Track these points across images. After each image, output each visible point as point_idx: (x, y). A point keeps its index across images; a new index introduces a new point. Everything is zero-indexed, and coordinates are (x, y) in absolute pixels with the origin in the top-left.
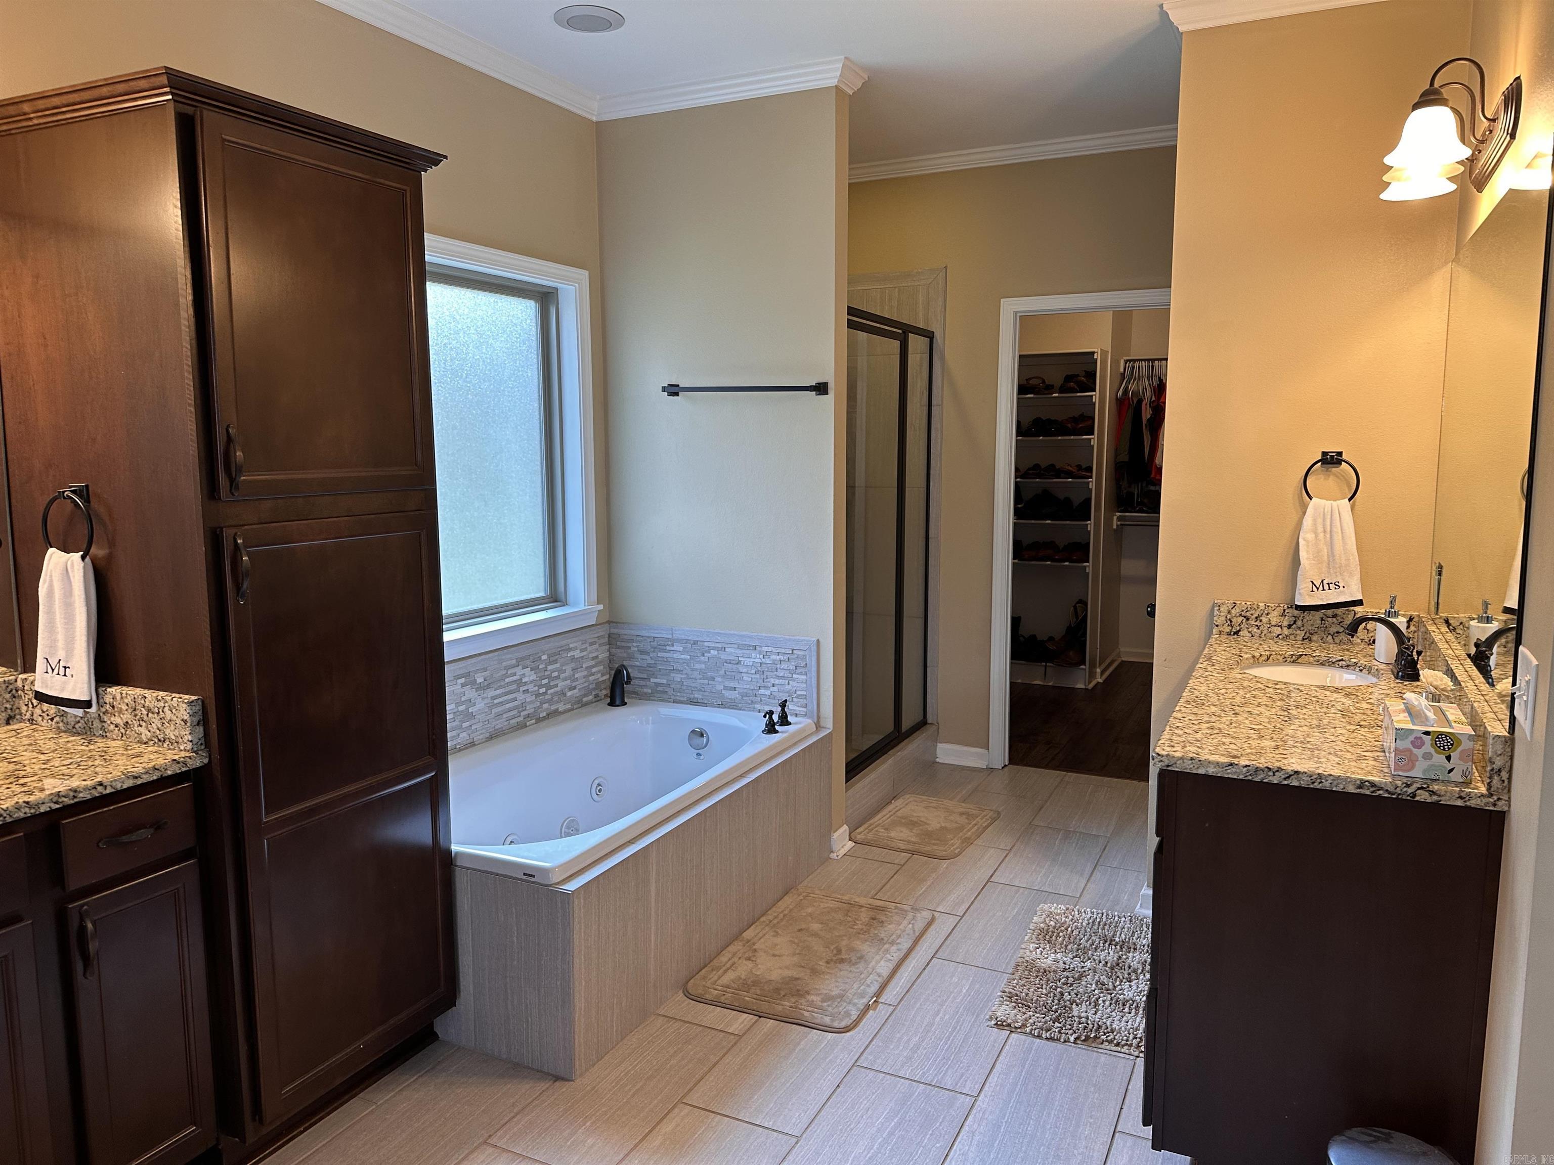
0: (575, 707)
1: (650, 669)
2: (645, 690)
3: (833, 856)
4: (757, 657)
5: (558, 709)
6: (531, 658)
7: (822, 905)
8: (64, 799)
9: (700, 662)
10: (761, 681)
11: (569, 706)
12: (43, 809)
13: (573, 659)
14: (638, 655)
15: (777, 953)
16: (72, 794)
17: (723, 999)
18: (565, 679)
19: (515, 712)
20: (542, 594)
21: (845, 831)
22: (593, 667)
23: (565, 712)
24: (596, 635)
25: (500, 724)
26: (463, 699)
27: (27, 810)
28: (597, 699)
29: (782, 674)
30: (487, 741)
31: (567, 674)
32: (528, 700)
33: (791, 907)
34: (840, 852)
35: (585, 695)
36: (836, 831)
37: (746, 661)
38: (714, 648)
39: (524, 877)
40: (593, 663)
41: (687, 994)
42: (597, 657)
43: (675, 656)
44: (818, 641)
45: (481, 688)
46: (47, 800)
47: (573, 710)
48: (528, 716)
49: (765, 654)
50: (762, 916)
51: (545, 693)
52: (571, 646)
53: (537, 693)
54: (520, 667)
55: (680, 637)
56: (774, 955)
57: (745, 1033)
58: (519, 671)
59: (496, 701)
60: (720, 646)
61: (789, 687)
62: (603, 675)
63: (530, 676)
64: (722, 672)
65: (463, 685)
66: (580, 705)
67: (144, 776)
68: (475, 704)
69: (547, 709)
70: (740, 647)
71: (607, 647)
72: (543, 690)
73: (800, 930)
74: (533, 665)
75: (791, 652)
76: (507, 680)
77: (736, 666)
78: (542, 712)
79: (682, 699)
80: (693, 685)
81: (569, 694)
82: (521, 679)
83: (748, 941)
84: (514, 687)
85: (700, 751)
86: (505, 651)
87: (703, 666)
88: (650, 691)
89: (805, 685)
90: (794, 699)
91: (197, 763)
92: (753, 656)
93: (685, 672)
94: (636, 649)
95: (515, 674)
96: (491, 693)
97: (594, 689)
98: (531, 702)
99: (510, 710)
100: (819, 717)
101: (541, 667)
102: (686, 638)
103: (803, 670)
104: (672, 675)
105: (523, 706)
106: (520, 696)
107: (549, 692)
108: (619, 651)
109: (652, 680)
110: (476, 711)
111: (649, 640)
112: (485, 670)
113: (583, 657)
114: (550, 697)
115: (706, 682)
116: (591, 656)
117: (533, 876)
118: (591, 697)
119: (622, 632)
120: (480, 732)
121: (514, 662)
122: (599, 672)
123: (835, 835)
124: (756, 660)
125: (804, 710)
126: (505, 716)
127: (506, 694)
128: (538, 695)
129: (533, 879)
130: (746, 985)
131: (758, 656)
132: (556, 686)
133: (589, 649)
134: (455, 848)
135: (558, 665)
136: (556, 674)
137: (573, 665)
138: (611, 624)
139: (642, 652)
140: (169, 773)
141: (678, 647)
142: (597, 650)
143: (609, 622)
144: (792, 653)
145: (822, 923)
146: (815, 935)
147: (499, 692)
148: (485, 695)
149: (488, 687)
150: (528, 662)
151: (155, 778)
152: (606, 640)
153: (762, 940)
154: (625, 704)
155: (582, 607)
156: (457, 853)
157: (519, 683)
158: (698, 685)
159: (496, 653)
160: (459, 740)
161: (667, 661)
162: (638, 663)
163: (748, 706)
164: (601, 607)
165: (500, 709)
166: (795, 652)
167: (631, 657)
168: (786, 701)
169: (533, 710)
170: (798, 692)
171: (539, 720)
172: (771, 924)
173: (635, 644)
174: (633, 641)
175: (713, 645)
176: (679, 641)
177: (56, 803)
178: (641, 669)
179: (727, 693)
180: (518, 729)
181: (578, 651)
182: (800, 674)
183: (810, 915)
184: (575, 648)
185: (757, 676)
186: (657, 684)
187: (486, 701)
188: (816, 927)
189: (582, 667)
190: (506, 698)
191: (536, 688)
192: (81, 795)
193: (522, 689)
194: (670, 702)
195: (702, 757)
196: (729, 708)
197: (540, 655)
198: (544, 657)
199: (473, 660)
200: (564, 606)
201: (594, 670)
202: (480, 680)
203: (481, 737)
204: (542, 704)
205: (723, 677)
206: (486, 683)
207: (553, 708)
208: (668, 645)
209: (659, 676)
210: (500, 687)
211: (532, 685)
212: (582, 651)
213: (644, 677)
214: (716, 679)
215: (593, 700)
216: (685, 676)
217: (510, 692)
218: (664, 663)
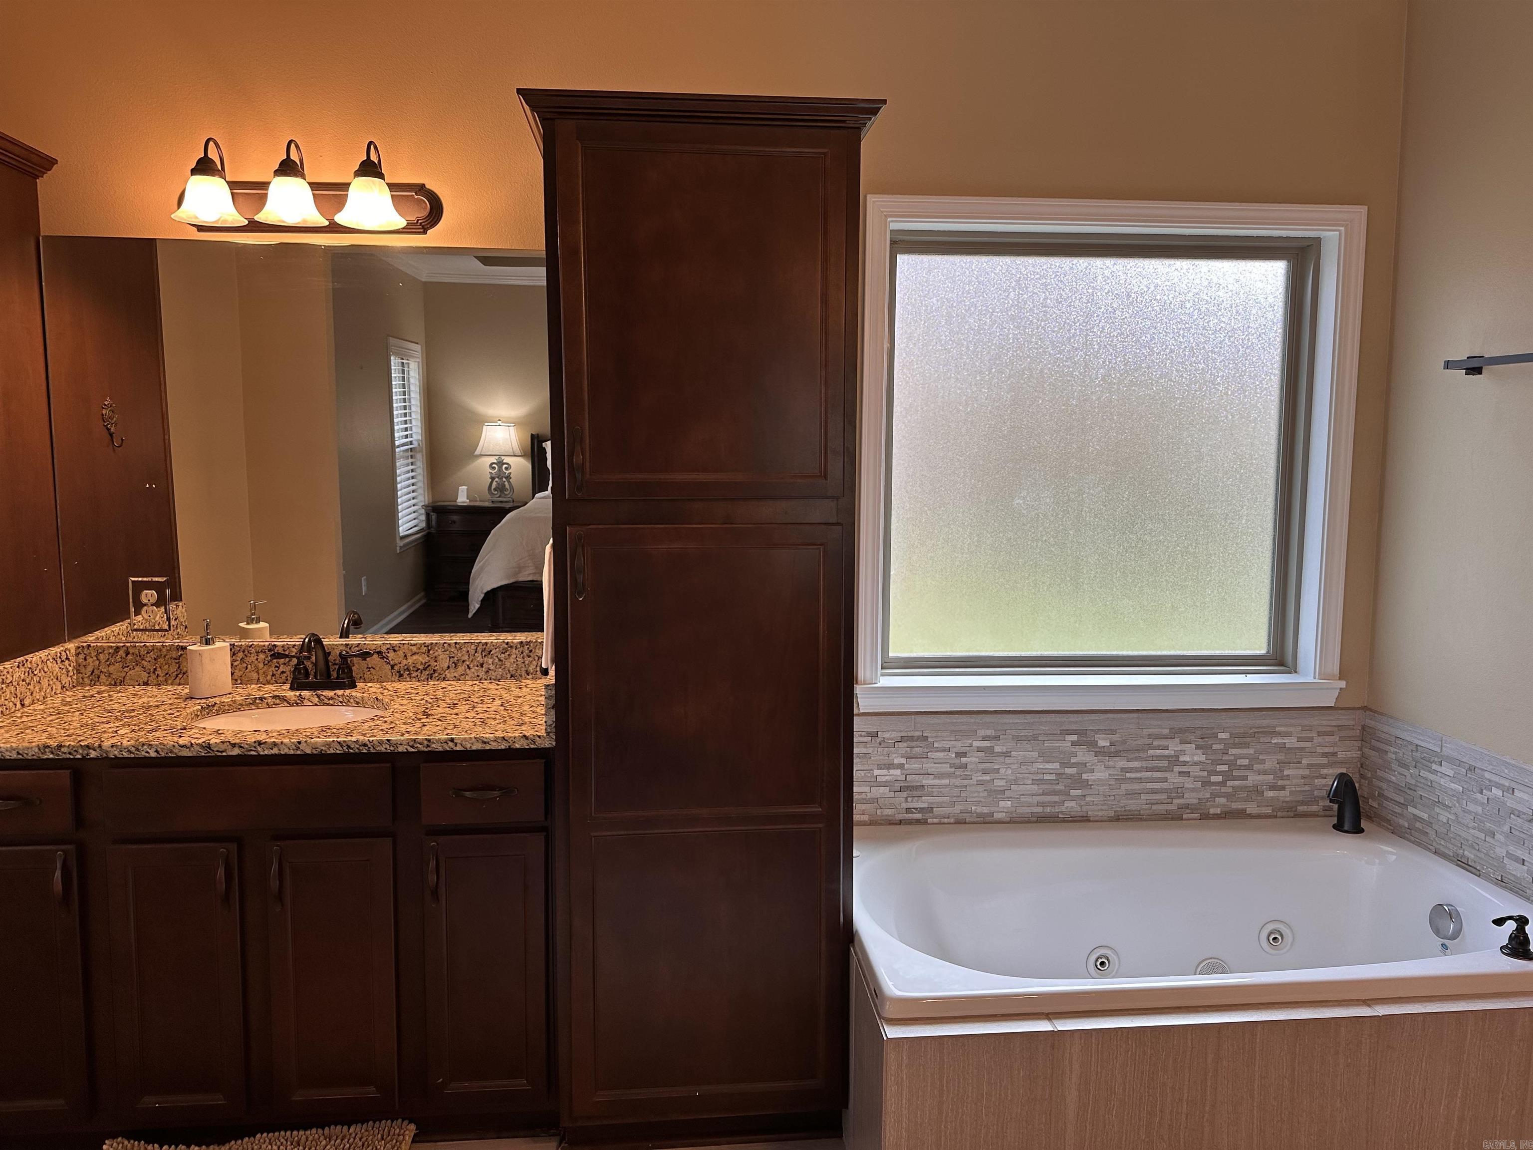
0: (1279, 814)
1: (1408, 791)
2: (1401, 821)
5: (1245, 810)
6: (1199, 733)
8: (419, 745)
9: (1476, 802)
11: (1269, 811)
12: (401, 749)
13: (1282, 747)
14: (1395, 766)
16: (426, 743)
18: (1263, 773)
19: (1164, 796)
22: (1323, 766)
23: (1259, 817)
24: (1334, 723)
25: (1133, 805)
26: (1072, 761)
27: (388, 746)
28: (1328, 813)
30: (1111, 821)
31: (1268, 765)
32: (1188, 786)
35: (1303, 803)
38: (1498, 786)
39: (873, 993)
40: (1324, 761)
42: (1335, 754)
43: (1442, 781)
45: (1100, 752)
46: (404, 743)
47: (1276, 817)
48: (1187, 806)
51: (1223, 783)
52: (1277, 729)
53: (1205, 780)
54: (1177, 740)
55: (1455, 754)
58: (1174, 747)
59: (1128, 775)
60: (1507, 783)
63: (1194, 755)
64: (1506, 829)
65: (1073, 744)
66: (1292, 815)
67: (491, 743)
68: (1092, 771)
69: (1224, 805)
71: (1358, 744)
72: (1217, 779)
74: (1201, 742)
76: (1151, 752)
78: (1213, 807)
79: (1447, 851)
80: (1463, 834)
81: (1271, 794)
82: (1177, 757)
84: (1164, 763)
87: (1479, 809)
88: (1406, 825)
91: (548, 743)
93: (1454, 811)
94: (1394, 756)
95: (1166, 748)
96: (1122, 763)
98: (1193, 790)
99: (1154, 792)
101: (1214, 747)
102: (1459, 757)
104: (1437, 810)
105: (1179, 791)
107: (1229, 783)
108: (1373, 753)
109: (1411, 809)
110: (1094, 780)
111: (1410, 748)
112: (1113, 732)
113: (1302, 749)
114: (1230, 790)
115: (1482, 836)
116: (1319, 750)
117: (877, 998)
118: (1314, 808)
119: (1386, 728)
120: (1100, 807)
121: (1166, 731)
126: (1143, 797)
127: (1148, 770)
128: (1206, 783)
132: (1245, 778)
133: (1318, 740)
135: (1250, 751)
136: (1246, 762)
137: (1281, 756)
138: (1363, 713)
139: (1400, 763)
140: (517, 746)
141: (1446, 769)
142: (1334, 744)
143: (1365, 708)
147: (1136, 764)
148: (1111, 763)
149: (1117, 754)
150: (1192, 737)
151: (503, 747)
152: (1356, 733)
154: (1361, 831)
155: (1310, 679)
157: (1174, 760)
158: (1470, 839)
159: (1135, 715)
160: (1063, 809)
161: (1431, 785)
162: (1393, 778)
164: (1343, 684)
165: (1136, 787)
167: (1387, 767)
169: (1196, 801)
171: (1205, 817)
173: (1392, 749)
174: (1389, 743)
175: (1497, 779)
176: (1451, 760)
177: (412, 747)
178: (1398, 789)
180: (1166, 819)
181: (1294, 740)
184: (1288, 734)
186: (1417, 818)
187: (1112, 771)
189: (1299, 762)
190: (1148, 774)
191: (1205, 773)
192: (434, 746)
193: (1177, 769)
194: (1429, 850)
197: (1216, 731)
198: (1222, 736)
199: (1093, 717)
200: (1285, 672)
201: (1324, 771)
202: (1102, 743)
203: (1100, 813)
204: (1214, 795)
205: (1508, 836)
206: (1113, 749)
207: (1236, 806)
208: (1434, 762)
209: (1419, 806)
210: (1136, 759)
211: (1197, 768)
212: (1300, 739)
213: (1402, 801)
214: (1497, 836)
215: (1322, 813)
216: (1453, 817)
217: (1159, 770)
218: (1427, 788)
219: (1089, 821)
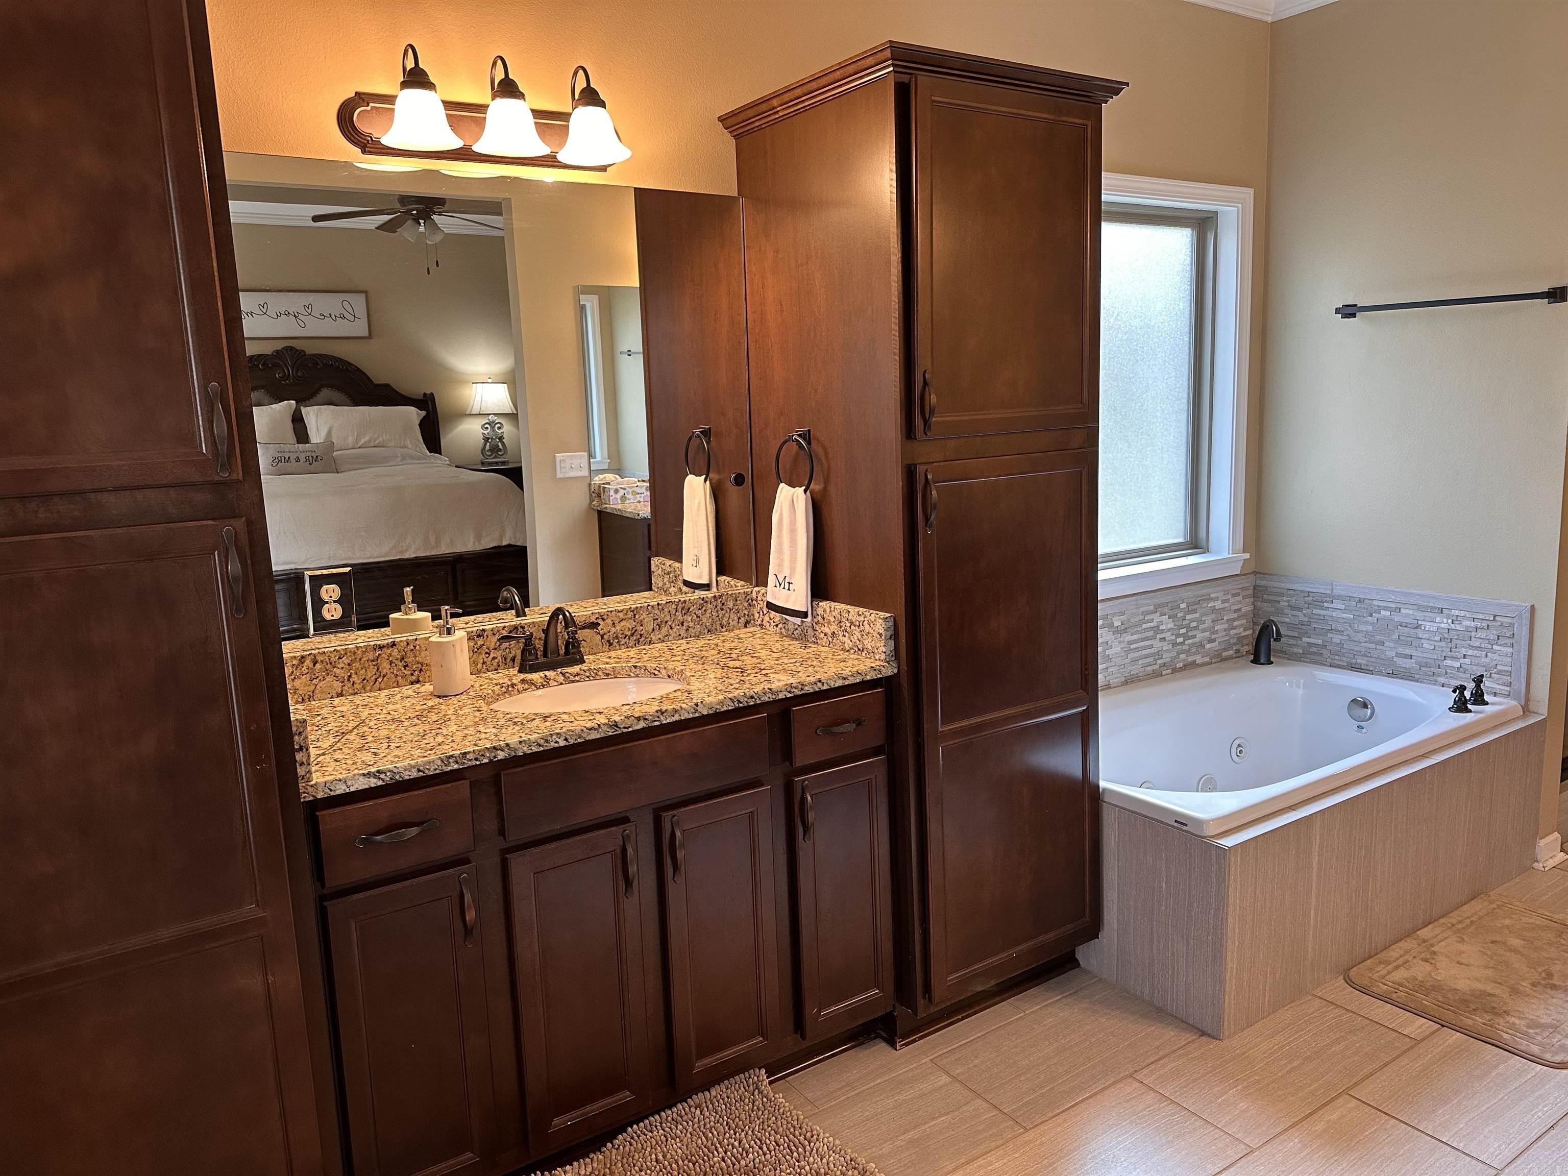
0: (1214, 661)
1: (1303, 627)
2: (1295, 650)
3: (1539, 866)
4: (1444, 623)
5: (1195, 661)
6: (1170, 605)
7: (1524, 920)
8: (794, 690)
9: (1366, 623)
10: (1449, 650)
11: (1207, 659)
12: (781, 696)
13: (1213, 609)
14: (1287, 611)
15: (1463, 961)
16: (800, 687)
17: (1394, 996)
18: (1204, 631)
19: (1151, 659)
20: (1181, 540)
21: (1556, 839)
22: (1235, 620)
23: (1203, 665)
24: (1240, 586)
25: (1136, 669)
27: (770, 695)
28: (1238, 655)
29: (1477, 644)
30: (1122, 685)
31: (1206, 625)
32: (1164, 649)
33: (1480, 914)
34: (1548, 863)
35: (1225, 650)
36: (1544, 837)
37: (1428, 626)
38: (1385, 608)
39: (1176, 824)
40: (1235, 615)
41: (1348, 981)
42: (1240, 610)
43: (1334, 614)
44: (1533, 607)
45: (1116, 631)
46: (783, 690)
47: (1211, 663)
48: (1164, 665)
49: (1454, 618)
50: (1443, 917)
51: (1183, 643)
52: (1212, 596)
53: (1174, 642)
54: (1158, 613)
55: (1343, 593)
56: (1459, 963)
57: (1423, 1040)
58: (1156, 618)
59: (1132, 646)
60: (1393, 605)
61: (1488, 660)
62: (1245, 630)
63: (1167, 624)
64: (1395, 637)
65: (1101, 627)
66: (1219, 659)
67: (849, 678)
68: (1111, 647)
69: (1184, 660)
70: (1420, 608)
71: (1252, 600)
72: (1180, 640)
73: (1493, 942)
74: (1171, 613)
75: (1492, 618)
76: (1144, 626)
77: (1413, 631)
78: (1179, 662)
79: (1341, 663)
80: (1355, 648)
81: (1208, 646)
82: (1158, 627)
83: (1424, 941)
84: (1151, 633)
85: (1362, 724)
86: (1143, 596)
87: (1370, 628)
88: (1301, 652)
89: (1509, 659)
90: (1493, 675)
91: (889, 671)
92: (1438, 619)
93: (1345, 633)
94: (1286, 604)
95: (1152, 621)
96: (1128, 637)
97: (1235, 644)
98: (1167, 651)
99: (1146, 657)
100: (1527, 700)
101: (1179, 615)
102: (1350, 594)
103: (1509, 641)
104: (1330, 635)
105: (1159, 654)
106: (1157, 644)
107: (1187, 642)
108: (1266, 605)
109: (1304, 639)
110: (1113, 655)
111: (1303, 595)
112: (1124, 613)
113: (1224, 609)
114: (1187, 647)
115: (1374, 646)
116: (1233, 608)
117: (1186, 825)
118: (1231, 652)
119: (1269, 584)
121: (1152, 608)
122: (1242, 625)
123: (1542, 843)
124: (1443, 625)
125: (1508, 689)
126: (1141, 662)
127: (1143, 640)
128: (1175, 644)
129: (1185, 828)
130: (1422, 987)
131: (1445, 620)
132: (1195, 636)
133: (1232, 600)
134: (1103, 784)
135: (1197, 615)
136: (1194, 624)
137: (1213, 616)
138: (1258, 575)
139: (1292, 608)
140: (868, 678)
141: (1338, 604)
142: (1240, 602)
143: (1255, 573)
144: (1494, 620)
145: (1524, 940)
146: (1515, 951)
147: (1135, 637)
148: (1122, 639)
149: (1125, 631)
150: (1166, 610)
151: (858, 681)
152: (1251, 592)
153: (1443, 943)
154: (1272, 663)
155: (1225, 555)
156: (1104, 790)
157: (1156, 630)
158: (1363, 650)
159: (1134, 598)
161: (1323, 619)
162: (1287, 620)
163: (1428, 678)
164: (1247, 556)
165: (1136, 655)
166: (1497, 618)
167: (1280, 612)
168: (1482, 676)
169: (1169, 659)
170: (1499, 667)
171: (1175, 670)
172: (1454, 929)
173: (1285, 599)
174: (1282, 595)
175: (1384, 604)
176: (1340, 598)
177: (790, 692)
178: (1291, 627)
179: (1401, 662)
180: (1153, 678)
181: (1220, 602)
182: (1505, 645)
183: (1508, 927)
184: (1217, 599)
185: (1443, 644)
186: (1310, 645)
187: (1122, 645)
188: (1515, 942)
189: (1223, 619)
190: (1142, 644)
191: (1174, 637)
192: (806, 688)
193: (1158, 636)
194: (1325, 665)
195: (1364, 731)
196: (1402, 678)
197: (1179, 602)
198: (1183, 606)
199: (1111, 603)
200: (1205, 553)
201: (1236, 623)
202: (1117, 623)
203: (1116, 680)
204: (1179, 654)
205: (1396, 642)
206: (1124, 627)
207: (1191, 659)
208: (1326, 601)
209: (1312, 636)
210: (1136, 633)
211: (1169, 633)
212: (1223, 602)
213: (1297, 635)
214: (1387, 644)
215: (1234, 656)
216: (1346, 638)
217: (1147, 639)
218: (1320, 621)
219: (1110, 688)
